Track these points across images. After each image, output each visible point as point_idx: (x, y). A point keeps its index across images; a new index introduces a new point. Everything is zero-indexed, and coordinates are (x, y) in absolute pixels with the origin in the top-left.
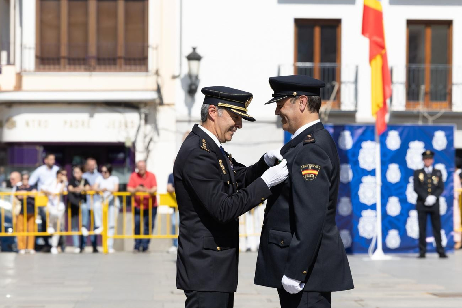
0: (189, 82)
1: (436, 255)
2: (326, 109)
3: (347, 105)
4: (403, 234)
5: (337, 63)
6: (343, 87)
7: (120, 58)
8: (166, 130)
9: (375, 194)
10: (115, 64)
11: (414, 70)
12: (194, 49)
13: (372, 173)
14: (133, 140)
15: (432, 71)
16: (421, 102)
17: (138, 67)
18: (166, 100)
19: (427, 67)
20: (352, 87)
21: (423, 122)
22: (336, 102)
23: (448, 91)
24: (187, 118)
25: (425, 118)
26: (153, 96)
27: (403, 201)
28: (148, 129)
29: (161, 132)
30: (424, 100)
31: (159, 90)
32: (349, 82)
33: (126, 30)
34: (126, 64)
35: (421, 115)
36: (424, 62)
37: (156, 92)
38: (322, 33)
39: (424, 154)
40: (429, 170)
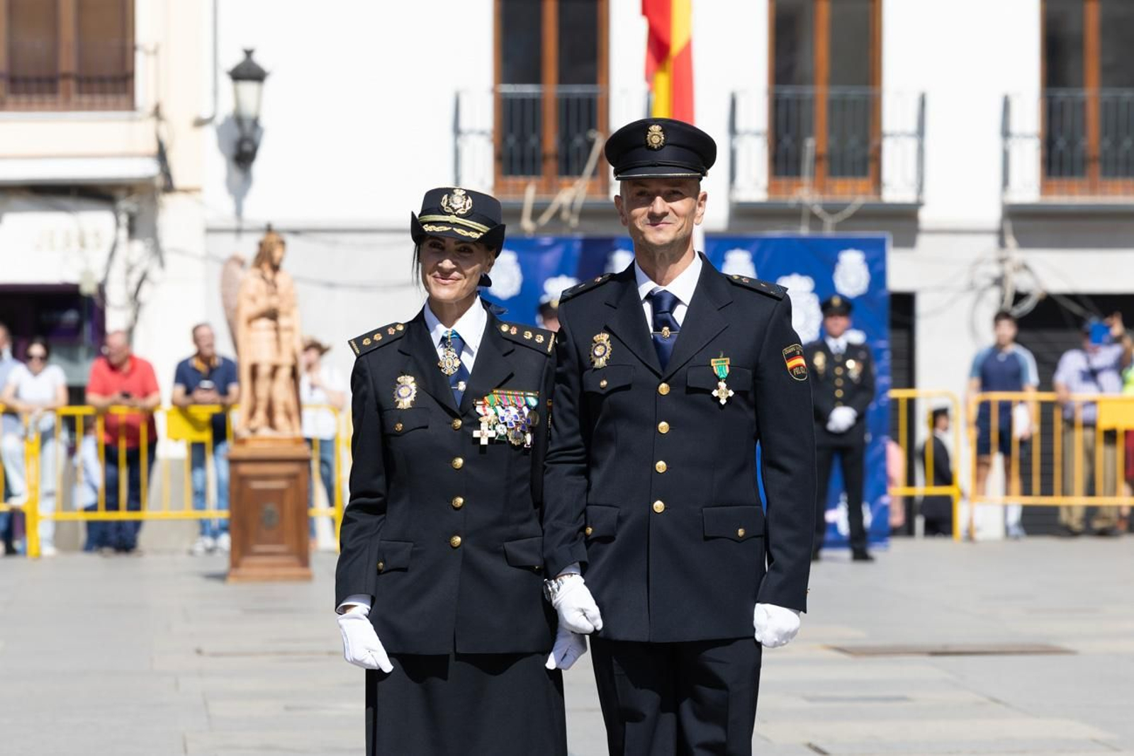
0: (235, 133)
1: (846, 554)
2: (574, 199)
5: (599, 85)
7: (66, 76)
8: (181, 252)
10: (54, 91)
11: (788, 101)
12: (249, 53)
14: (99, 277)
15: (833, 104)
16: (806, 179)
17: (111, 99)
18: (179, 180)
19: (821, 92)
21: (811, 228)
22: (599, 180)
23: (871, 151)
24: (233, 224)
25: (815, 219)
26: (149, 168)
28: (137, 250)
29: (169, 258)
30: (813, 174)
31: (162, 155)
33: (81, 7)
34: (80, 92)
35: (805, 212)
36: (812, 81)
37: (156, 161)
38: (562, 13)
39: (826, 307)
40: (838, 347)
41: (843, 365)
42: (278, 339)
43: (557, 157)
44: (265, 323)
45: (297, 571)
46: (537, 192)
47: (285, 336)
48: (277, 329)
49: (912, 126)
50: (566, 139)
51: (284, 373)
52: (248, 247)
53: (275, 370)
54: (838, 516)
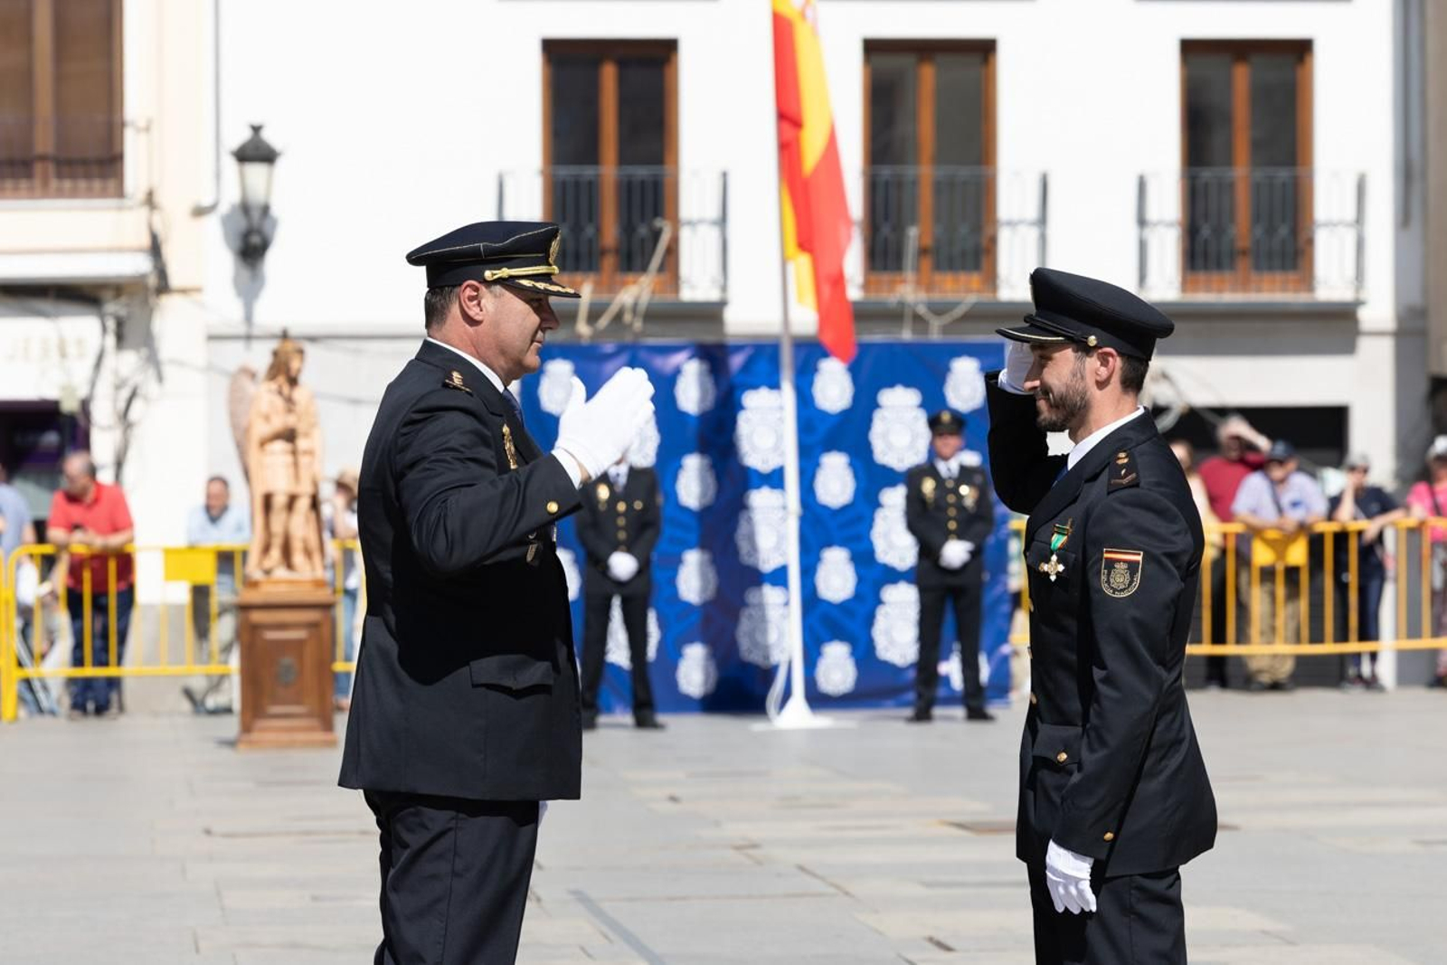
0: (242, 224)
1: (959, 712)
2: (637, 299)
3: (697, 285)
4: (865, 654)
5: (666, 166)
6: (685, 235)
7: (43, 158)
8: (181, 364)
9: (781, 538)
10: (29, 176)
11: (887, 183)
12: (256, 129)
13: (775, 479)
14: (83, 392)
15: (938, 187)
16: (909, 275)
17: (97, 184)
18: (175, 280)
19: (925, 172)
20: (713, 234)
21: (914, 331)
22: (666, 276)
23: (984, 242)
24: (242, 330)
25: (918, 319)
26: (140, 265)
27: (864, 558)
28: (127, 363)
29: (168, 370)
30: (917, 269)
31: (155, 249)
32: (701, 221)
33: (59, 78)
34: (60, 176)
35: (908, 312)
36: (916, 161)
37: (150, 257)
38: (622, 82)
39: (934, 423)
40: (949, 470)
41: (955, 491)
42: (296, 465)
43: (617, 251)
44: (280, 446)
45: (320, 736)
46: (595, 291)
47: (303, 460)
48: (294, 453)
49: (1032, 212)
50: (628, 228)
51: (303, 504)
52: (260, 357)
53: (292, 500)
54: (951, 668)
